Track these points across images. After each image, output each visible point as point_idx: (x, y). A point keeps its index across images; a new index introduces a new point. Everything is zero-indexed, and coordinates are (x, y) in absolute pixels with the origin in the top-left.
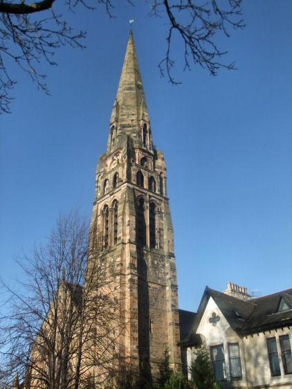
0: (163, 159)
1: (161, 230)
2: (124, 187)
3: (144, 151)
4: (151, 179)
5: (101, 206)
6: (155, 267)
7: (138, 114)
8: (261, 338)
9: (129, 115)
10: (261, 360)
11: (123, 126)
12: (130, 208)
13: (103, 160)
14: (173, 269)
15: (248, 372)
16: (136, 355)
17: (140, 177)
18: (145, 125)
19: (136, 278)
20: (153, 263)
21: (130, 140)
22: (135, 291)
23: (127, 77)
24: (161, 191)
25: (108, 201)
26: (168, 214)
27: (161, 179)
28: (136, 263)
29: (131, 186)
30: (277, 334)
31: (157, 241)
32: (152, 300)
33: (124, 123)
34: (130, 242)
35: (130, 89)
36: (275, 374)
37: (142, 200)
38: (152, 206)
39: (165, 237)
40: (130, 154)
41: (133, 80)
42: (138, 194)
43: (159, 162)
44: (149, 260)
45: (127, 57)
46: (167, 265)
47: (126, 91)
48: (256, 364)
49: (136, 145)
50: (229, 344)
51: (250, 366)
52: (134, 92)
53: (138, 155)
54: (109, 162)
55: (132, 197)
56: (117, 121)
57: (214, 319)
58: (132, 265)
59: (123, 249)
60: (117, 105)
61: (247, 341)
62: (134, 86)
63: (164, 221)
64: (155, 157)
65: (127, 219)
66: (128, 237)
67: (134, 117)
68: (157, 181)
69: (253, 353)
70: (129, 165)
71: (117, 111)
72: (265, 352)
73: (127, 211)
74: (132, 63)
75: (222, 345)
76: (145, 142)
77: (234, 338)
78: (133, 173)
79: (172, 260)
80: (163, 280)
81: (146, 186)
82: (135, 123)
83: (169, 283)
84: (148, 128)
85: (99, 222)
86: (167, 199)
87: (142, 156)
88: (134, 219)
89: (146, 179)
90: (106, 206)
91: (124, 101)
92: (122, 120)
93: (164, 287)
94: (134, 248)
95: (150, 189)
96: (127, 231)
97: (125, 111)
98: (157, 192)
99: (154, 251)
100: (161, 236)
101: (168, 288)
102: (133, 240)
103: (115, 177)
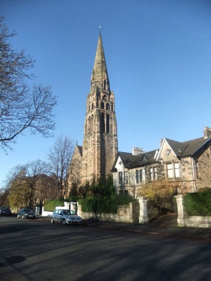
0: (113, 95)
1: (111, 125)
2: (95, 109)
3: (104, 92)
4: (107, 105)
5: (88, 117)
6: (109, 141)
7: (102, 75)
8: (134, 170)
9: (98, 76)
10: (134, 177)
11: (96, 82)
12: (98, 118)
13: (89, 96)
14: (116, 141)
15: (130, 181)
16: (99, 174)
17: (102, 104)
18: (105, 81)
19: (100, 146)
20: (107, 139)
21: (98, 89)
22: (99, 151)
23: (98, 58)
24: (112, 109)
25: (90, 114)
26: (115, 118)
27: (112, 104)
28: (99, 140)
29: (98, 109)
30: (139, 169)
31: (110, 130)
32: (107, 153)
33: (96, 80)
34: (97, 132)
35: (99, 63)
36: (137, 182)
37: (103, 114)
38: (108, 116)
39: (113, 128)
40: (98, 95)
41: (100, 59)
42: (101, 112)
43: (111, 96)
44: (106, 138)
45: (98, 46)
46: (114, 139)
47: (97, 65)
48: (133, 179)
49: (101, 91)
50: (124, 172)
51: (131, 179)
52: (100, 65)
53: (102, 94)
54: (91, 97)
55: (98, 114)
56: (93, 79)
57: (120, 163)
58: (98, 141)
59: (95, 135)
60: (94, 72)
61: (131, 170)
62: (100, 62)
63: (113, 122)
64: (110, 94)
65: (96, 123)
66: (96, 130)
67: (100, 78)
68: (110, 105)
69: (132, 175)
70: (98, 100)
71: (93, 75)
72: (135, 175)
73: (96, 120)
74: (100, 50)
75: (122, 172)
76: (105, 88)
77: (126, 170)
78: (99, 103)
79: (116, 137)
80: (112, 145)
81: (105, 108)
82: (100, 80)
83: (114, 146)
84: (106, 82)
85: (88, 123)
86: (115, 112)
87: (103, 95)
88: (99, 122)
89: (105, 105)
90: (90, 117)
91: (96, 70)
92: (96, 79)
93: (112, 148)
94: (99, 134)
95: (107, 109)
96: (96, 127)
97: (96, 75)
98: (110, 110)
99: (108, 134)
100: (111, 128)
101: (114, 148)
102: (99, 131)
103: (93, 105)
